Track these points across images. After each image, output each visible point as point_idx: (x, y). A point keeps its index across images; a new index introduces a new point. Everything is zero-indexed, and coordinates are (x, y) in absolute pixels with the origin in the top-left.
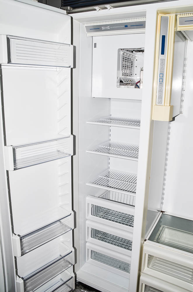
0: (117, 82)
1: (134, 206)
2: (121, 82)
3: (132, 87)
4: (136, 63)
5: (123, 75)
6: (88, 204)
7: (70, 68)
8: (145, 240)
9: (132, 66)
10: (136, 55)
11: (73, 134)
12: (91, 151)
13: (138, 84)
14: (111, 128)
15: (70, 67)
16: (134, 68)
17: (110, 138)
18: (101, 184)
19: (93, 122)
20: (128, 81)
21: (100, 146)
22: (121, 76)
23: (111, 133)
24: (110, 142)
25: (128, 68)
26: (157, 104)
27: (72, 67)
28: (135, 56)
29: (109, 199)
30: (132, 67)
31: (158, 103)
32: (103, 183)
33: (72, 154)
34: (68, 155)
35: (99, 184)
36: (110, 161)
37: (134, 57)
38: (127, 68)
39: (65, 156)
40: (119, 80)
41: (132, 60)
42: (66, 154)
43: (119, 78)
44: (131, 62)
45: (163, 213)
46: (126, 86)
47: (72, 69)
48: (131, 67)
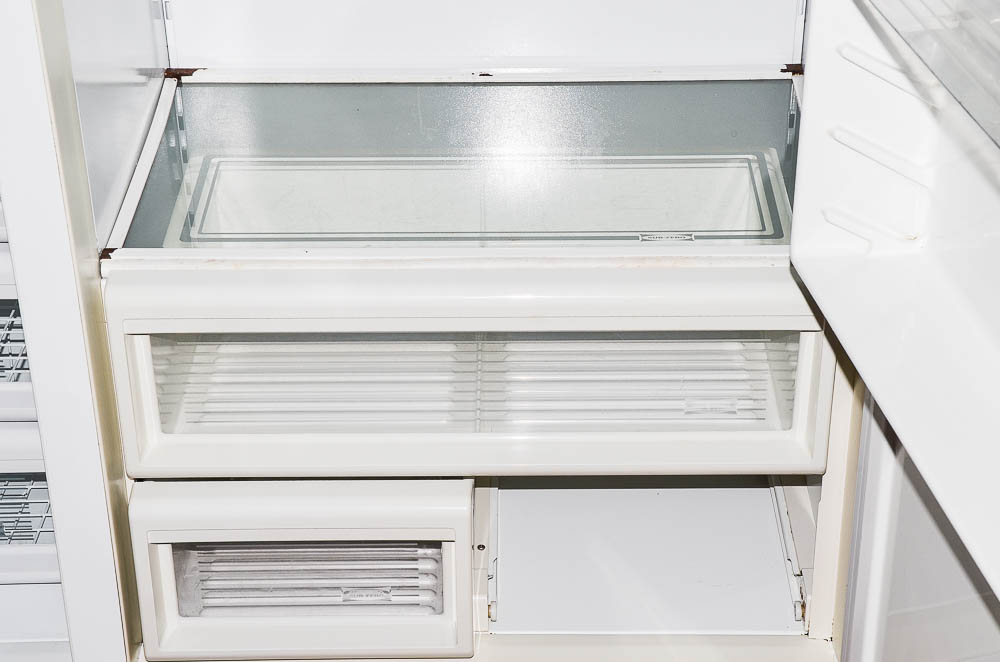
8: (106, 253)
45: (184, 79)
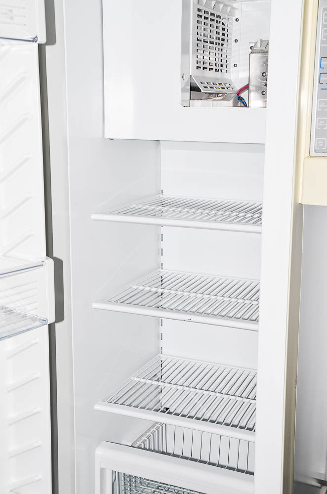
0: (183, 90)
1: (252, 474)
2: (194, 89)
3: (225, 103)
4: (234, 31)
5: (198, 67)
6: (102, 471)
7: (36, 45)
9: (223, 40)
10: (235, 5)
11: (55, 255)
12: (108, 302)
13: (244, 95)
14: (163, 230)
15: (34, 40)
16: (231, 44)
17: (162, 259)
18: (135, 404)
19: (111, 213)
20: (212, 85)
21: (135, 287)
22: (192, 71)
23: (163, 245)
24: (163, 272)
25: (211, 45)
26: (313, 154)
27: (42, 39)
28: (233, 8)
29: (165, 450)
30: (225, 43)
31: (315, 151)
32: (141, 398)
33: (52, 319)
34: (38, 323)
35: (128, 403)
36: (162, 330)
37: (229, 9)
38: (209, 45)
39: (29, 327)
40: (186, 85)
41: (224, 21)
42: (34, 319)
43: (187, 78)
44: (222, 26)
46: (209, 102)
47: (41, 48)
48: (221, 42)
